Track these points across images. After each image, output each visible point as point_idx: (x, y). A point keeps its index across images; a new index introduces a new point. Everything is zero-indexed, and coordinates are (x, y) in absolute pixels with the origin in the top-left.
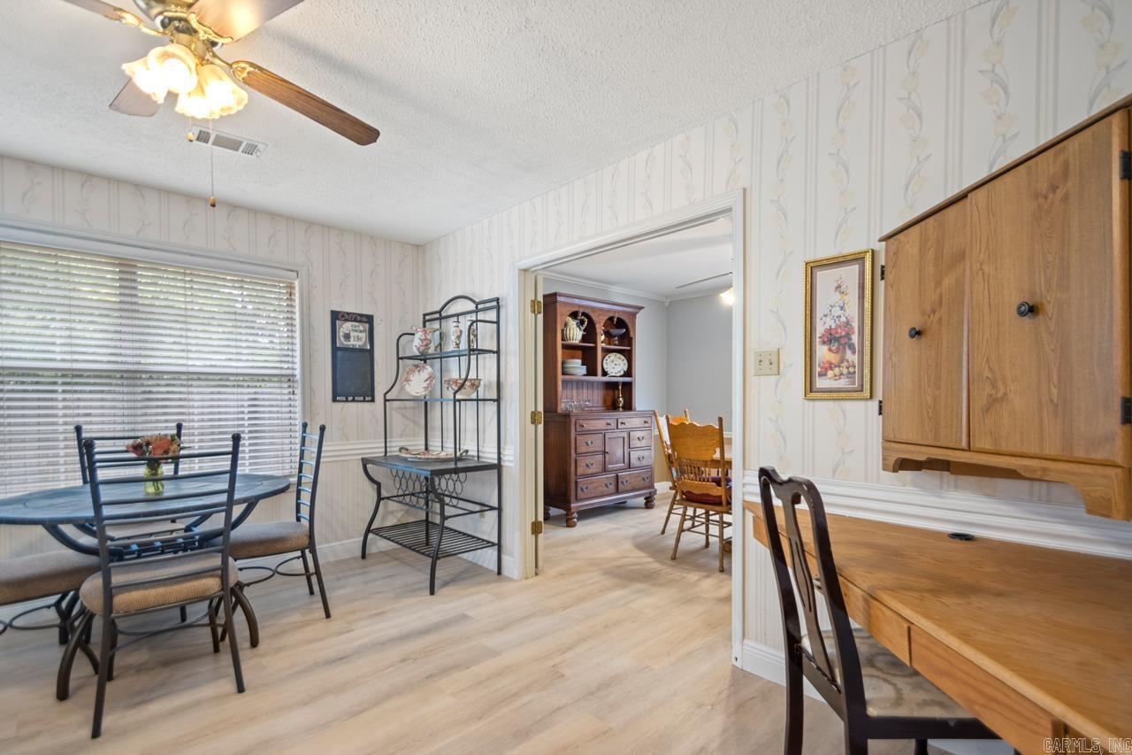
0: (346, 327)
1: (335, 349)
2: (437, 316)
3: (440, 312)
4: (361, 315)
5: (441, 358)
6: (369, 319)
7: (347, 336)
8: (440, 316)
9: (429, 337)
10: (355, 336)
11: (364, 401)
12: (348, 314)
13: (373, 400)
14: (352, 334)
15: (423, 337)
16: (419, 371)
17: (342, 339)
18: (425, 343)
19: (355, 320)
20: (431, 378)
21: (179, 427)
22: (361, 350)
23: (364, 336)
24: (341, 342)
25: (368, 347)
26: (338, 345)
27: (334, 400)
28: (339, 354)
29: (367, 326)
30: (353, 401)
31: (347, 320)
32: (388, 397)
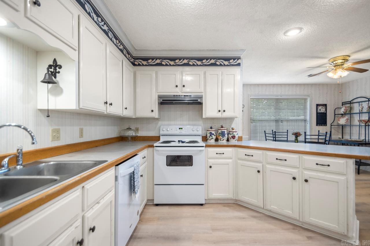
0: (320, 108)
1: (317, 113)
2: (349, 102)
3: (350, 102)
4: (324, 104)
5: (350, 114)
6: (326, 105)
7: (320, 110)
8: (350, 103)
9: (347, 109)
10: (322, 110)
11: (324, 126)
12: (321, 104)
13: (326, 125)
14: (321, 109)
15: (345, 109)
16: (343, 118)
17: (319, 110)
18: (346, 110)
19: (322, 106)
20: (347, 119)
21: (288, 131)
22: (323, 113)
23: (324, 109)
24: (319, 111)
25: (325, 112)
26: (318, 112)
27: (317, 125)
28: (318, 114)
29: (325, 107)
30: (321, 125)
31: (320, 106)
32: (332, 125)
